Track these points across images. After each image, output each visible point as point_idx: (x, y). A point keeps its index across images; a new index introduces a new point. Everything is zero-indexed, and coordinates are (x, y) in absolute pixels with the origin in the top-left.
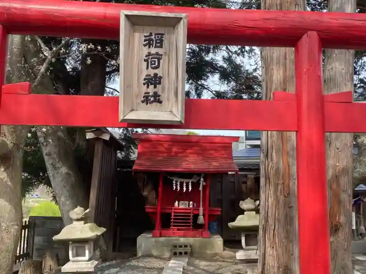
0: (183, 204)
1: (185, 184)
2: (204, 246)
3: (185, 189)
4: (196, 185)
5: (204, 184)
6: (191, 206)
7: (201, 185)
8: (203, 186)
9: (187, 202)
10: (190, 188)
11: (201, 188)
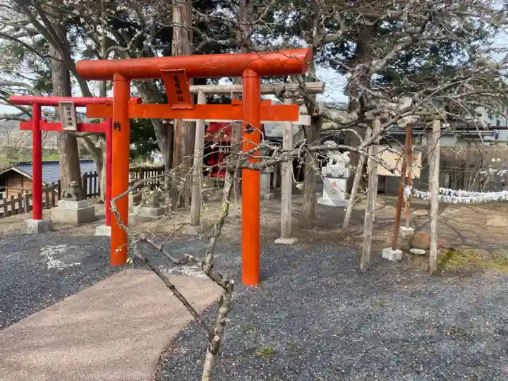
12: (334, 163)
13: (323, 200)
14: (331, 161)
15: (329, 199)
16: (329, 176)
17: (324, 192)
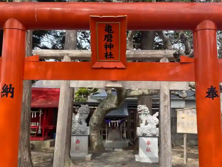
0: (33, 124)
1: (33, 114)
2: (40, 145)
3: (33, 116)
4: (38, 114)
5: (42, 113)
6: (37, 125)
7: (40, 114)
8: (41, 115)
9: (35, 123)
10: (35, 116)
11: (40, 116)
12: (146, 124)
13: (140, 158)
14: (144, 122)
15: (145, 156)
16: (144, 135)
17: (140, 150)
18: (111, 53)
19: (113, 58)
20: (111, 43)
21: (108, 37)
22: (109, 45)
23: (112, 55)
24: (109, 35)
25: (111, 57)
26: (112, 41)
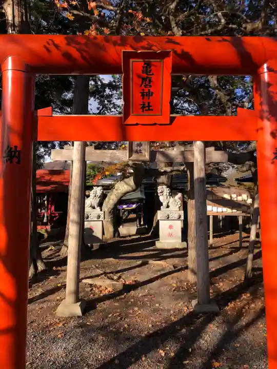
18: (149, 103)
19: (152, 110)
20: (149, 90)
21: (146, 81)
22: (146, 93)
23: (151, 106)
24: (147, 77)
25: (149, 110)
26: (151, 86)
